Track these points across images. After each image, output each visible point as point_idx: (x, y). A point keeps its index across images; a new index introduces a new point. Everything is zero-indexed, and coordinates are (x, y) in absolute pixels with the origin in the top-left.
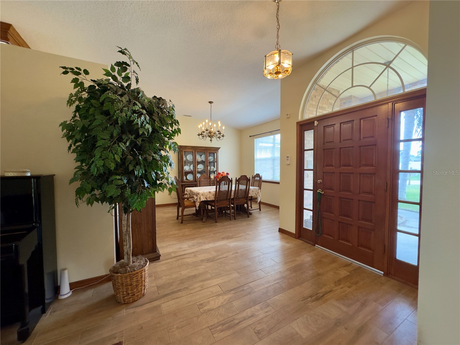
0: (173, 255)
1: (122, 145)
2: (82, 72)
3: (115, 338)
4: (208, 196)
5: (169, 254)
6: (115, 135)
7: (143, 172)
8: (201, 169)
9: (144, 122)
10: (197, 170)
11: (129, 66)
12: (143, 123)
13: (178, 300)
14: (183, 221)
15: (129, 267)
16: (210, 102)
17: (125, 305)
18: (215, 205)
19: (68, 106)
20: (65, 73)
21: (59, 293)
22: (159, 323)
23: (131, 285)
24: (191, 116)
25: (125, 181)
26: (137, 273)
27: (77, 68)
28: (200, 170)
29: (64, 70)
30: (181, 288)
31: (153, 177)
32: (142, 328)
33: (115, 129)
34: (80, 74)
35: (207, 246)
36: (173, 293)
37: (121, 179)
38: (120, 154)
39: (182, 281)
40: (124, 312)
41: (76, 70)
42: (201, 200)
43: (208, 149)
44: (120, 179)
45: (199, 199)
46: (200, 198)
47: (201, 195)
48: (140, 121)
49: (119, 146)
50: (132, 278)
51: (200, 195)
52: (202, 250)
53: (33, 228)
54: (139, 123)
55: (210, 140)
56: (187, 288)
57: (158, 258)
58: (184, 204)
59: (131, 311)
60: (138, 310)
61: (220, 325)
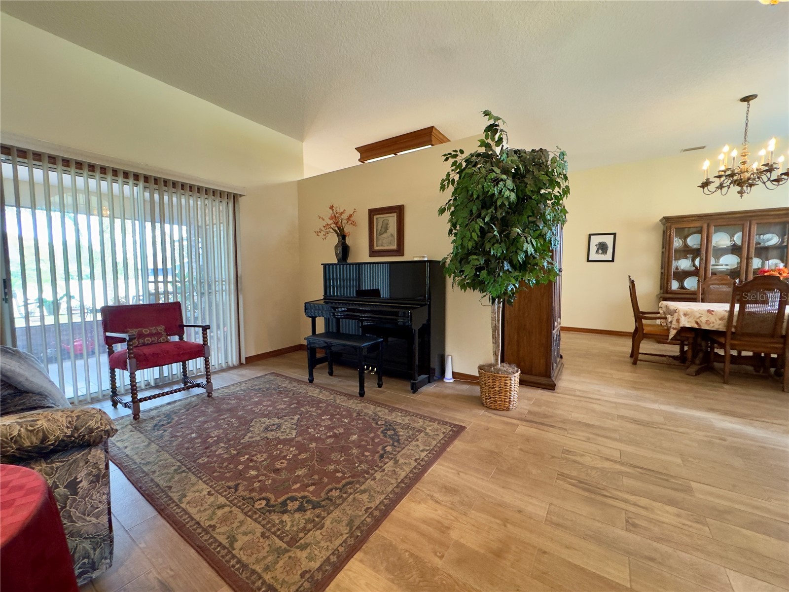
0: (578, 393)
1: (480, 221)
2: (458, 153)
3: (464, 423)
4: (704, 319)
5: (575, 390)
6: (474, 212)
7: (503, 252)
8: (727, 265)
9: (502, 189)
10: (711, 267)
11: (498, 126)
12: (501, 191)
13: (543, 432)
14: (638, 362)
15: (494, 369)
16: (746, 99)
17: (486, 408)
18: (726, 341)
19: (442, 191)
20: (446, 160)
21: (444, 377)
22: (506, 436)
23: (493, 388)
24: (703, 148)
25: (482, 262)
26: (500, 377)
27: (454, 151)
28: (724, 267)
29: (445, 157)
30: (556, 425)
31: (519, 259)
32: (488, 429)
33: (474, 205)
34: (457, 155)
35: (656, 406)
36: (542, 424)
37: (478, 259)
38: (478, 231)
39: (564, 421)
40: (482, 412)
41: (453, 153)
42: (681, 325)
43: (754, 216)
44: (476, 259)
45: (674, 322)
46: (678, 321)
47: (682, 314)
48: (497, 189)
49: (477, 223)
50: (494, 382)
51: (679, 315)
52: (638, 406)
53: (426, 304)
54: (496, 192)
55: (739, 192)
56: (566, 430)
57: (552, 388)
58: (643, 329)
59: (489, 414)
60: (494, 417)
61: (576, 480)
